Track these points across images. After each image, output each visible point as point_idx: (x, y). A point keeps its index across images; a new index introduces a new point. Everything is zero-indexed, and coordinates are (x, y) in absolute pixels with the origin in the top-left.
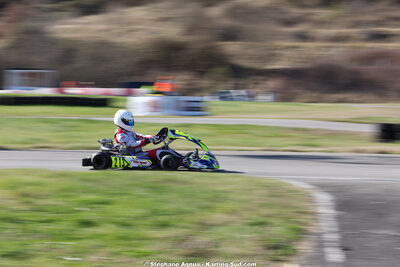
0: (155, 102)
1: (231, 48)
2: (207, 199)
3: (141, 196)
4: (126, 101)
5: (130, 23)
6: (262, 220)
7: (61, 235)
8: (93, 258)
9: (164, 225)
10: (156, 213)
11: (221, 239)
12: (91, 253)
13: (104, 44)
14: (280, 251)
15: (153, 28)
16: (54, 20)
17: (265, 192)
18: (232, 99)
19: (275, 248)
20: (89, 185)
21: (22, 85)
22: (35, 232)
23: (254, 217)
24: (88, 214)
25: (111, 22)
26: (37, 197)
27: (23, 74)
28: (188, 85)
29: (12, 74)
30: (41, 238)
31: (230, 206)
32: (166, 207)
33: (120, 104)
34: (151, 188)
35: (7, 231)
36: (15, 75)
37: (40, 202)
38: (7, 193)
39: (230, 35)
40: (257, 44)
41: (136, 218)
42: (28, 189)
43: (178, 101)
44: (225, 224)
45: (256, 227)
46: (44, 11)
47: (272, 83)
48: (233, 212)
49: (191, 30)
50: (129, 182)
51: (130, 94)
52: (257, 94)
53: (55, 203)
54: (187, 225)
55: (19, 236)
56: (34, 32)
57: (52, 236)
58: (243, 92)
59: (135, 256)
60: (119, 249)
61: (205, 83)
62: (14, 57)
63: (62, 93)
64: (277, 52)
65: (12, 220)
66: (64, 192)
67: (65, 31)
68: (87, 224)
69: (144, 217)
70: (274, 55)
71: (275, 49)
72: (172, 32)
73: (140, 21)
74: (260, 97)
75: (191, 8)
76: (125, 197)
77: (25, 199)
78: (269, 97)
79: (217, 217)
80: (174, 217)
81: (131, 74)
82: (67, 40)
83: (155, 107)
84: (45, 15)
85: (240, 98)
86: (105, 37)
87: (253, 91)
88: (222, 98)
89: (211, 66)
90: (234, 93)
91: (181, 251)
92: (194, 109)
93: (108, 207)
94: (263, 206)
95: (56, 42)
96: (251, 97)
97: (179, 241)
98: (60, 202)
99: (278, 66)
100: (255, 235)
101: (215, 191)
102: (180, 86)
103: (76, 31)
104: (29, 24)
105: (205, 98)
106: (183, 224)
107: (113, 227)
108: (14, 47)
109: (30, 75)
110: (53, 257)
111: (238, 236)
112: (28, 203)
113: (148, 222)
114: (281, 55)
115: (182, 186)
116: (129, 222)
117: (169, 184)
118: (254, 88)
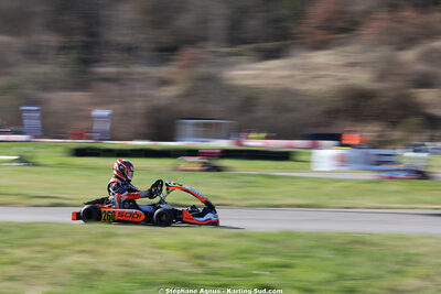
0: (342, 156)
1: (426, 95)
2: (397, 263)
3: (324, 259)
4: (310, 154)
5: (314, 69)
9: (351, 291)
10: (342, 277)
13: (286, 92)
15: (340, 74)
16: (232, 65)
20: (270, 246)
21: (197, 136)
24: (267, 278)
25: (294, 67)
26: (212, 259)
27: (197, 125)
28: (379, 136)
29: (185, 124)
31: (421, 270)
32: (352, 272)
33: (304, 158)
34: (336, 250)
36: (188, 125)
38: (178, 255)
39: (425, 82)
41: (320, 283)
42: (200, 251)
43: (367, 155)
44: (417, 290)
46: (221, 56)
48: (427, 277)
49: (382, 77)
50: (313, 243)
51: (315, 147)
53: (230, 266)
56: (210, 79)
58: (439, 144)
61: (397, 134)
62: (188, 106)
63: (240, 145)
65: (184, 284)
66: (242, 254)
67: (244, 77)
69: (328, 282)
72: (361, 78)
73: (327, 66)
75: (382, 52)
76: (308, 260)
77: (199, 261)
79: (409, 282)
80: (361, 282)
81: (316, 125)
82: (247, 88)
83: (343, 161)
85: (436, 151)
86: (287, 84)
88: (415, 151)
89: (404, 116)
90: (429, 145)
93: (289, 270)
95: (233, 90)
98: (236, 265)
101: (407, 254)
102: (369, 138)
104: (203, 70)
105: (398, 151)
106: (371, 290)
107: (294, 292)
108: (187, 95)
109: (205, 125)
112: (201, 265)
113: (333, 288)
116: (312, 287)
117: (357, 246)
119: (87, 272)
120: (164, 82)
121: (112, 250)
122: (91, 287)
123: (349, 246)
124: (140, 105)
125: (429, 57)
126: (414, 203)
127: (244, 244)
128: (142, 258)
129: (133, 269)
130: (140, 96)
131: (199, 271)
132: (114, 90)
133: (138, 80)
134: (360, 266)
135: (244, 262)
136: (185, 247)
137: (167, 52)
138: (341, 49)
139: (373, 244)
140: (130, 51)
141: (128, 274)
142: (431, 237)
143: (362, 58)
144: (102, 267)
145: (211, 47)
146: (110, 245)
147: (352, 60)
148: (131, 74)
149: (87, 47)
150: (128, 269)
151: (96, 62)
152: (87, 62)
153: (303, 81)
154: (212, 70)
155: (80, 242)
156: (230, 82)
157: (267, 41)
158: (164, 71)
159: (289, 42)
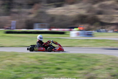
0: (78, 33)
1: (100, 17)
2: (93, 62)
3: (74, 61)
4: (69, 32)
6: (110, 68)
7: (50, 72)
9: (81, 69)
10: (79, 65)
11: (98, 73)
13: (63, 16)
14: (115, 77)
15: (77, 11)
16: (48, 9)
17: (111, 59)
18: (101, 32)
19: (114, 76)
20: (59, 57)
21: (39, 28)
22: (43, 71)
23: (108, 67)
24: (59, 66)
25: (65, 9)
26: (44, 61)
27: (39, 25)
28: (88, 28)
29: (36, 25)
30: (45, 73)
31: (100, 64)
32: (81, 64)
33: (68, 33)
34: (77, 58)
35: (36, 71)
36: (37, 25)
37: (45, 62)
38: (35, 60)
39: (100, 13)
40: (108, 15)
41: (73, 67)
42: (41, 59)
43: (85, 33)
44: (99, 69)
45: (108, 70)
46: (45, 6)
47: (113, 27)
48: (101, 65)
49: (88, 12)
50: (71, 57)
51: (71, 31)
52: (108, 30)
54: (88, 69)
55: (39, 72)
56: (42, 12)
57: (48, 72)
58: (104, 30)
61: (92, 27)
62: (36, 20)
63: (51, 30)
64: (114, 18)
65: (37, 68)
66: (52, 59)
67: (52, 12)
68: (59, 69)
69: (75, 67)
70: (113, 19)
71: (113, 17)
72: (83, 12)
73: (74, 9)
74: (109, 31)
75: (89, 5)
76: (70, 61)
77: (40, 62)
78: (112, 31)
79: (97, 67)
80: (84, 67)
81: (71, 25)
82: (52, 15)
85: (103, 32)
86: (63, 14)
87: (107, 30)
88: (98, 32)
89: (95, 22)
90: (101, 30)
91: (86, 77)
92: (90, 35)
93: (64, 64)
94: (110, 63)
95: (49, 15)
96: (106, 31)
97: (86, 74)
98: (50, 62)
99: (114, 22)
100: (108, 72)
101: (96, 59)
102: (85, 28)
103: (55, 12)
104: (41, 10)
105: (93, 32)
106: (86, 69)
107: (66, 70)
108: (36, 17)
109: (41, 25)
111: (103, 72)
112: (41, 63)
113: (76, 68)
114: (115, 19)
115: (87, 58)
116: (71, 68)
118: (107, 29)
119: (10, 65)
120: (30, 13)
121: (17, 59)
122: (12, 69)
123: (81, 57)
124: (24, 20)
125: (101, 6)
126: (97, 46)
128: (25, 61)
129: (23, 64)
130: (24, 17)
132: (17, 15)
133: (23, 13)
134: (84, 62)
135: (52, 62)
136: (37, 58)
137: (31, 5)
138: (77, 4)
139: (87, 57)
140: (21, 5)
141: (21, 65)
142: (102, 55)
143: (83, 7)
144: (14, 63)
145: (42, 4)
147: (80, 7)
148: (21, 11)
149: (9, 4)
150: (21, 64)
151: (12, 8)
152: (9, 8)
153: (67, 13)
154: (43, 10)
155: (8, 57)
156: (48, 13)
157: (57, 2)
158: (30, 10)
159: (63, 2)
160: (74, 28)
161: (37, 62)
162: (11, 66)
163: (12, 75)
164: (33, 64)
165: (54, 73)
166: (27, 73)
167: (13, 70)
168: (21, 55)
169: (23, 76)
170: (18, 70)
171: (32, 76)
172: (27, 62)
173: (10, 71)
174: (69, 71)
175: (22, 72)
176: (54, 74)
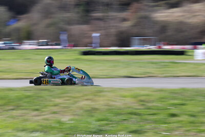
3: (200, 101)
4: (193, 52)
7: (160, 121)
8: (177, 133)
12: (176, 131)
13: (181, 23)
16: (156, 11)
21: (140, 44)
22: (147, 120)
24: (174, 110)
25: (184, 11)
27: (140, 39)
29: (135, 39)
30: (151, 123)
33: (190, 54)
35: (133, 119)
37: (150, 105)
38: (132, 100)
41: (199, 112)
42: (143, 98)
46: (150, 7)
51: (195, 48)
53: (156, 105)
55: (139, 122)
56: (146, 18)
57: (155, 122)
59: (198, 132)
60: (189, 129)
62: (135, 30)
63: (160, 47)
65: (135, 114)
66: (161, 99)
67: (161, 17)
68: (173, 115)
73: (200, 11)
76: (192, 101)
77: (142, 103)
81: (196, 38)
82: (163, 21)
84: (150, 9)
86: (181, 19)
93: (184, 107)
95: (156, 23)
98: (159, 104)
103: (167, 16)
104: (142, 14)
107: (187, 117)
108: (135, 26)
109: (144, 39)
110: (156, 133)
112: (143, 105)
116: (195, 114)
119: (90, 109)
120: (124, 20)
121: (101, 99)
122: (92, 116)
124: (113, 31)
127: (163, 94)
128: (115, 102)
130: (113, 26)
131: (142, 107)
132: (101, 24)
133: (112, 19)
135: (163, 103)
136: (135, 97)
137: (125, 6)
140: (108, 5)
141: (110, 109)
144: (97, 107)
145: (145, 3)
146: (100, 96)
148: (108, 16)
149: (88, 4)
150: (109, 107)
151: (93, 11)
152: (88, 11)
153: (189, 18)
154: (147, 14)
155: (86, 95)
156: (155, 19)
158: (124, 15)
160: (201, 44)
161: (136, 104)
162: (92, 111)
163: (92, 126)
164: (129, 108)
165: (166, 123)
166: (118, 123)
167: (94, 118)
168: (109, 92)
169: (112, 128)
170: (103, 117)
171: (127, 128)
172: (119, 104)
173: (90, 120)
174: (192, 119)
175: (111, 121)
176: (166, 125)
